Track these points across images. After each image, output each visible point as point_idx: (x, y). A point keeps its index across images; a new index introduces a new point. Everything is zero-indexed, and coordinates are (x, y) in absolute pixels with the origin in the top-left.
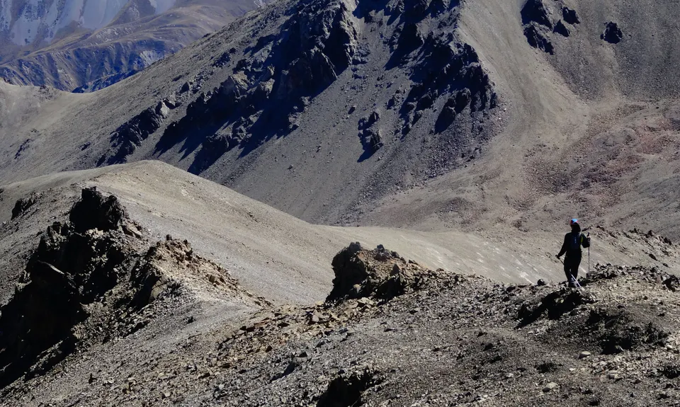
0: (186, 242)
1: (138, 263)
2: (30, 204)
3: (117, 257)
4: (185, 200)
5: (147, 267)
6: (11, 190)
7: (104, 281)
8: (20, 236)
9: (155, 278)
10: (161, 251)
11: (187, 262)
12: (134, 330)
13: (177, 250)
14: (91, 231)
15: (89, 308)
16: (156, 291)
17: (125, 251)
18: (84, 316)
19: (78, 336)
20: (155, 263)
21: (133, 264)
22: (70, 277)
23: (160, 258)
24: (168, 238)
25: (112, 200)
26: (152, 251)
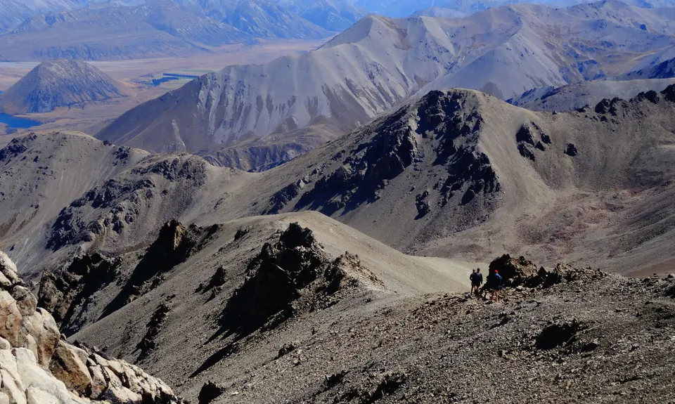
0: (357, 256)
1: (329, 267)
2: (245, 232)
3: (316, 262)
4: (332, 235)
5: (335, 270)
6: (228, 225)
7: (308, 277)
8: (241, 251)
9: (341, 276)
10: (343, 260)
11: (358, 268)
12: (330, 306)
13: (352, 260)
14: (298, 248)
15: (301, 291)
16: (343, 283)
17: (322, 260)
18: (298, 296)
19: (294, 308)
20: (340, 267)
21: (326, 267)
22: (289, 273)
23: (343, 264)
24: (347, 253)
25: (308, 231)
26: (338, 260)
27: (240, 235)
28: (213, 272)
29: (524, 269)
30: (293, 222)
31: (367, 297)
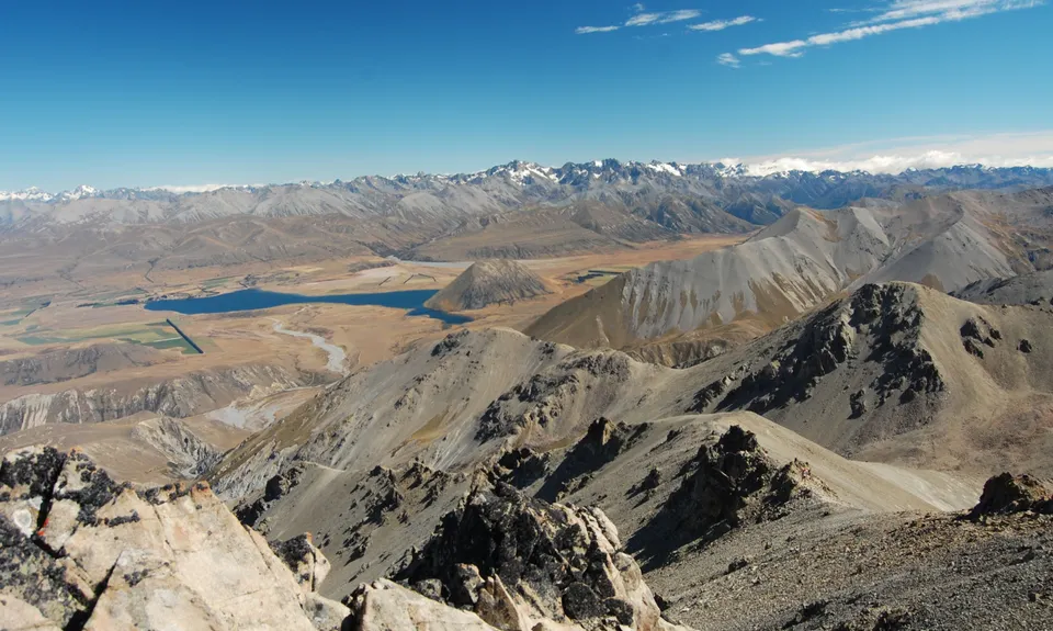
0: (807, 463)
1: (777, 474)
2: (677, 433)
3: (762, 469)
5: (784, 477)
6: (658, 424)
7: (753, 484)
8: (674, 452)
9: (792, 485)
10: (793, 468)
11: (808, 476)
12: (780, 517)
13: (802, 468)
14: (742, 452)
15: (747, 500)
16: (794, 493)
17: (768, 466)
18: (743, 505)
19: (740, 517)
20: (790, 475)
21: (774, 475)
22: (733, 480)
23: (793, 472)
24: (796, 459)
25: (751, 435)
26: (787, 468)
27: (672, 435)
28: (644, 474)
29: (1030, 490)
30: (734, 423)
31: (823, 510)
